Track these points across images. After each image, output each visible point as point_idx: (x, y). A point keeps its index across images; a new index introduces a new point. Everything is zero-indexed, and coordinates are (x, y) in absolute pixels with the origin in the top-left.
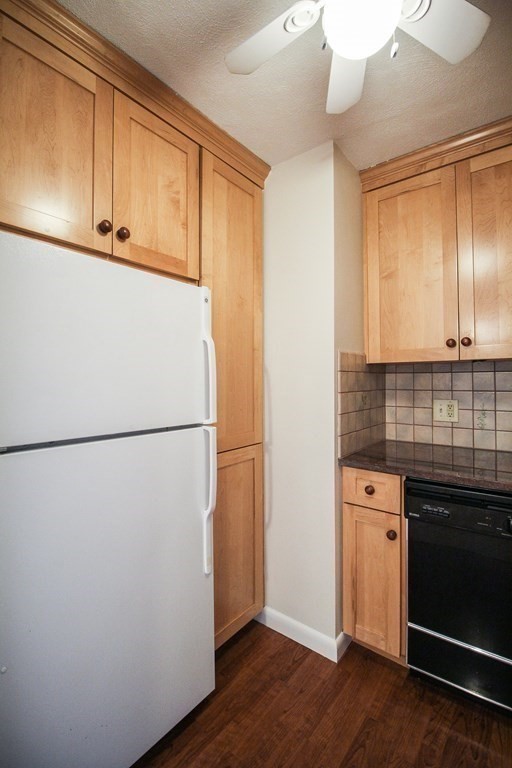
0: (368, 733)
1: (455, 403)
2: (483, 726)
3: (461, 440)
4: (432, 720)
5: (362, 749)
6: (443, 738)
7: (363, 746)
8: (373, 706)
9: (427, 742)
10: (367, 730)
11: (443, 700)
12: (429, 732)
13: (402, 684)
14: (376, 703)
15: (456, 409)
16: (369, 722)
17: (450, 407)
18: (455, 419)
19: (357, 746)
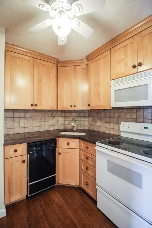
0: (30, 220)
1: (25, 121)
2: (47, 195)
3: (27, 131)
4: (39, 203)
5: (32, 225)
6: (44, 204)
7: (31, 224)
8: (25, 214)
9: (42, 208)
10: (29, 220)
11: (38, 198)
12: (40, 206)
13: (27, 203)
14: (26, 213)
15: (26, 122)
16: (28, 218)
17: (24, 122)
18: (25, 125)
19: (30, 226)
